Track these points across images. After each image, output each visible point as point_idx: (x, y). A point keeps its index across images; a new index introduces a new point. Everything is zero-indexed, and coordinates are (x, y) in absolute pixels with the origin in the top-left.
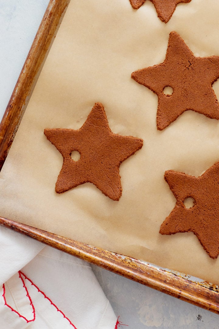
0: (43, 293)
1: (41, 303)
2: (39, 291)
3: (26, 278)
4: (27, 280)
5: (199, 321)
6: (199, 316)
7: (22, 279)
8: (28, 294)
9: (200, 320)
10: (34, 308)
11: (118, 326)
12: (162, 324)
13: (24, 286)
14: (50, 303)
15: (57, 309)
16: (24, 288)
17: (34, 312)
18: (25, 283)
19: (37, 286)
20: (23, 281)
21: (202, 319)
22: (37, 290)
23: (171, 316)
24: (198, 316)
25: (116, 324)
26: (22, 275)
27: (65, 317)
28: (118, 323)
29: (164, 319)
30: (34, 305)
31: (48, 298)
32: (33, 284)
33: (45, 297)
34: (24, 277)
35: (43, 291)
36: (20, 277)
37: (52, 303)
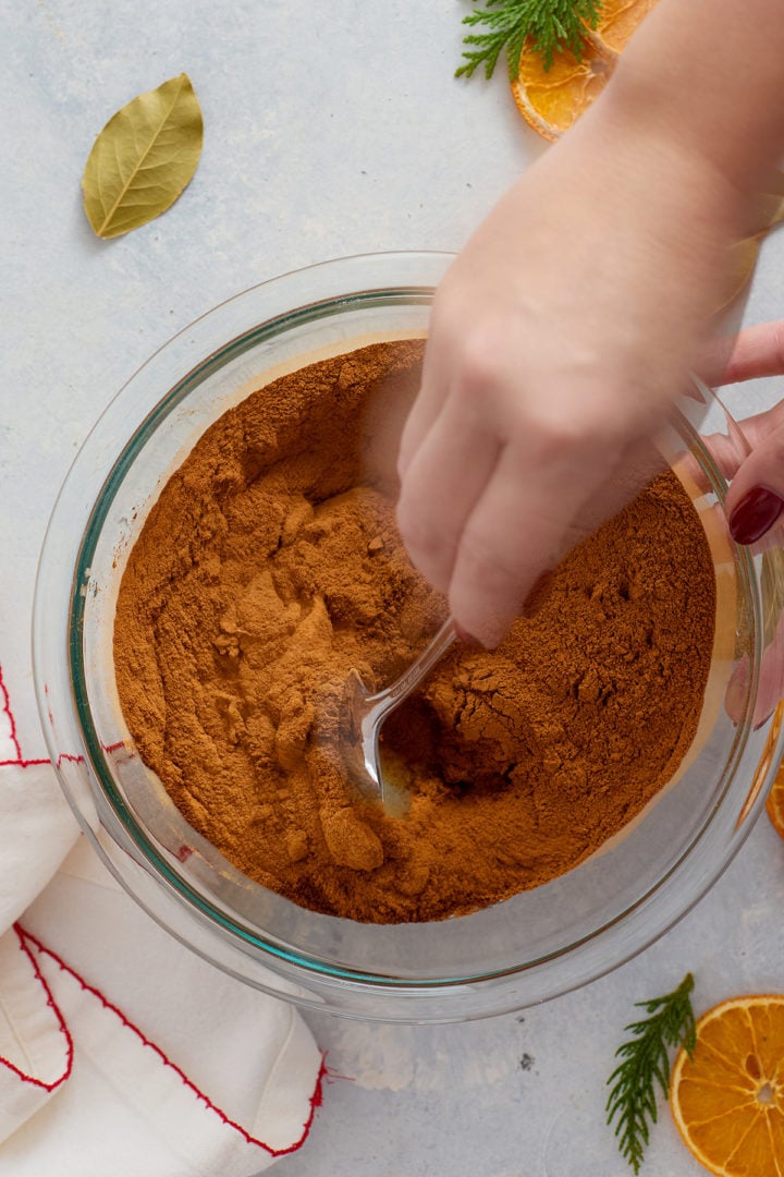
0: (96, 993)
1: (94, 1025)
2: (85, 986)
3: (42, 949)
4: (45, 955)
5: (525, 1072)
6: (526, 1056)
7: (30, 955)
8: (51, 999)
9: (529, 1069)
10: (70, 1041)
11: (323, 1081)
12: (412, 1082)
13: (38, 975)
14: (120, 1021)
15: (143, 1037)
16: (39, 982)
17: (70, 1052)
18: (39, 966)
19: (76, 972)
20: (33, 961)
21: (534, 1068)
22: (78, 984)
23: (440, 1056)
24: (521, 1058)
25: (317, 1077)
26: (29, 943)
27: (166, 1062)
28: (323, 1072)
29: (416, 1065)
30: (71, 1033)
31: (112, 1007)
32: (63, 966)
33: (106, 1004)
34: (34, 948)
35: (96, 987)
36: (24, 947)
37: (126, 1023)
